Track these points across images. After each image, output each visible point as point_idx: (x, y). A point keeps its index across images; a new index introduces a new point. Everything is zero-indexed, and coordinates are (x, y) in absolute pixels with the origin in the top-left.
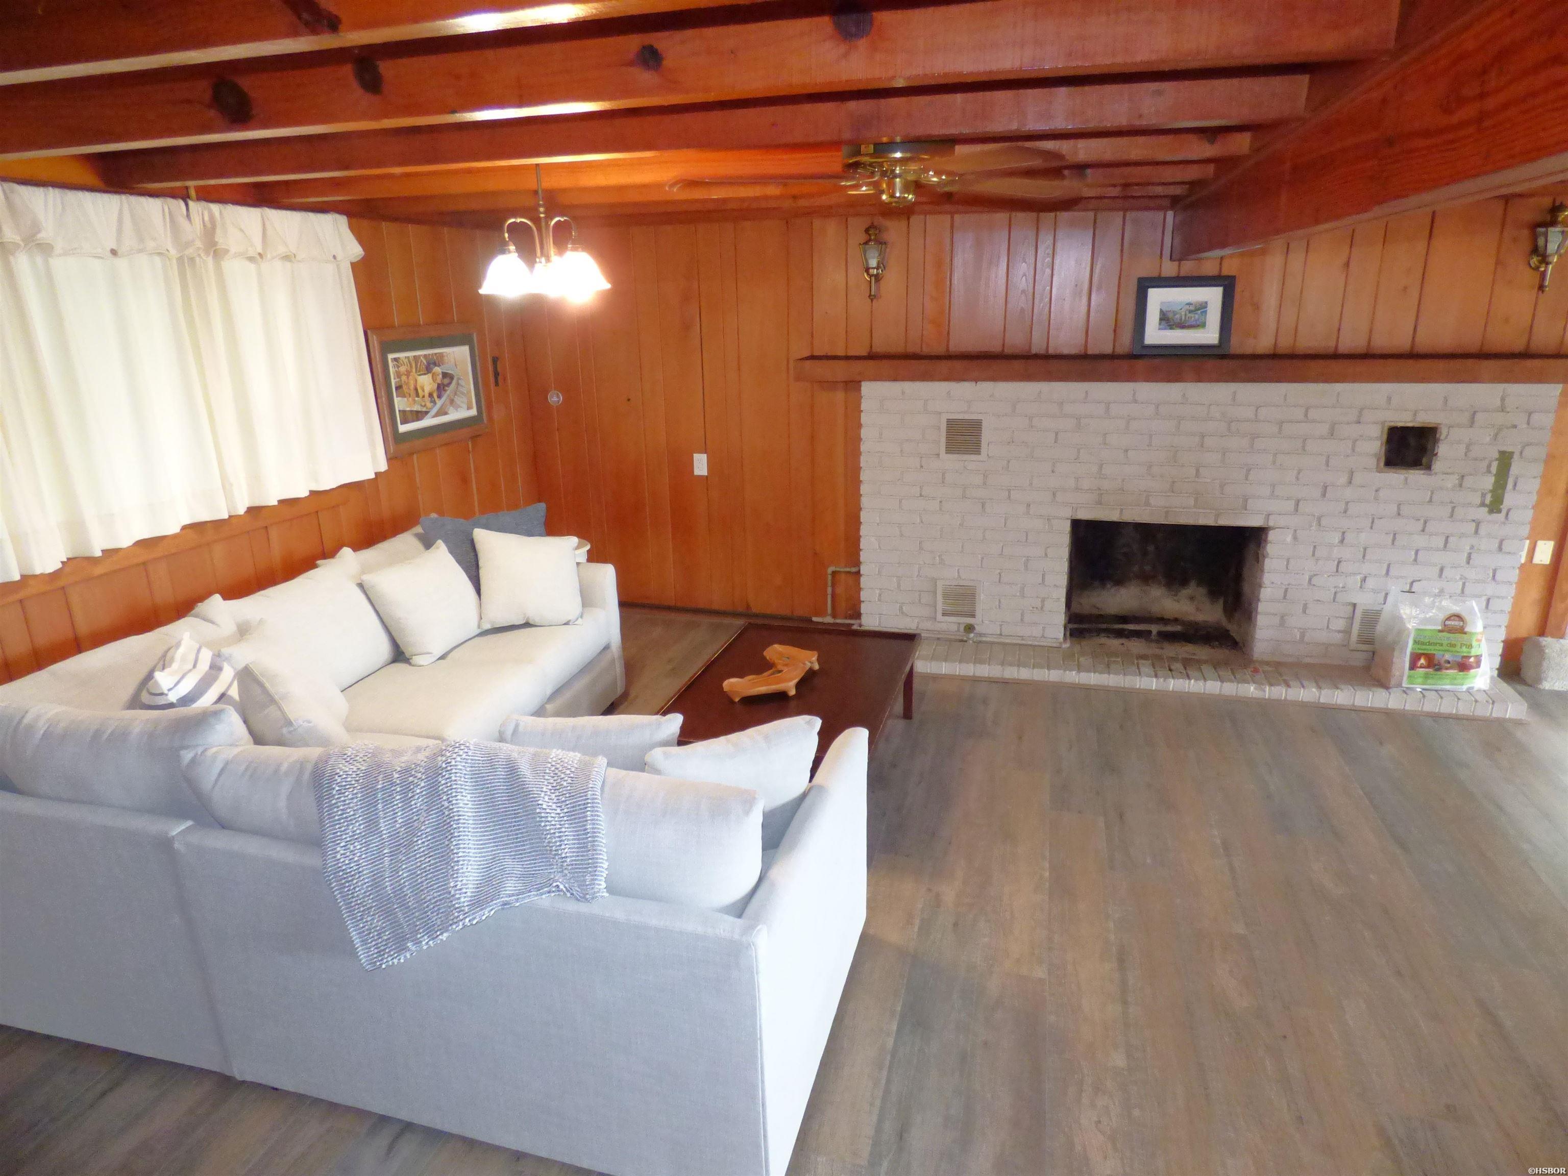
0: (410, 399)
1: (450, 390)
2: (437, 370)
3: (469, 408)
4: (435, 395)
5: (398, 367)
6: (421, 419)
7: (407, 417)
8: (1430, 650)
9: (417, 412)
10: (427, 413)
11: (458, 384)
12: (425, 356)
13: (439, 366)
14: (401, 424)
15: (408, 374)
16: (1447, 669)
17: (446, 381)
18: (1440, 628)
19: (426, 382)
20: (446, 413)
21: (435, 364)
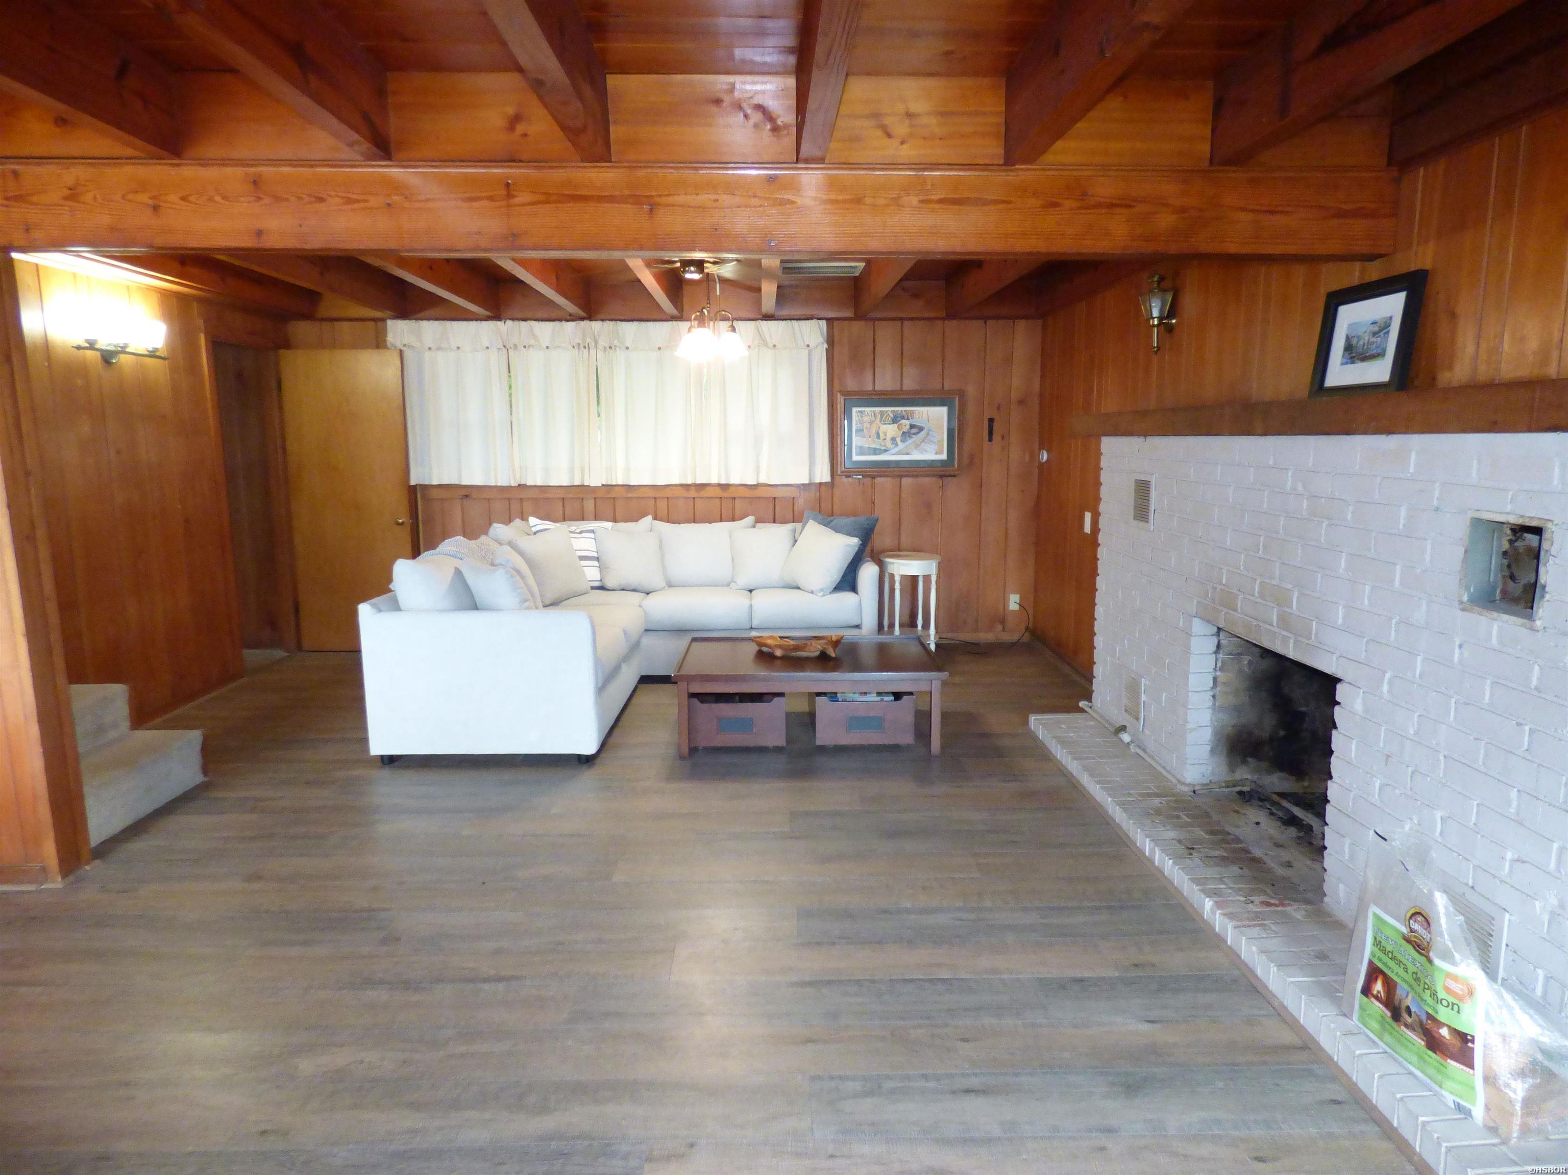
0: (870, 439)
1: (915, 438)
2: (903, 421)
3: (939, 452)
4: (898, 440)
5: (862, 417)
6: (879, 454)
7: (862, 451)
8: (1395, 972)
9: (875, 449)
10: (886, 451)
11: (928, 434)
12: (893, 411)
13: (908, 419)
14: (856, 455)
15: (871, 423)
16: (1406, 1026)
17: (914, 431)
18: (1405, 930)
19: (891, 430)
20: (908, 454)
21: (903, 418)
